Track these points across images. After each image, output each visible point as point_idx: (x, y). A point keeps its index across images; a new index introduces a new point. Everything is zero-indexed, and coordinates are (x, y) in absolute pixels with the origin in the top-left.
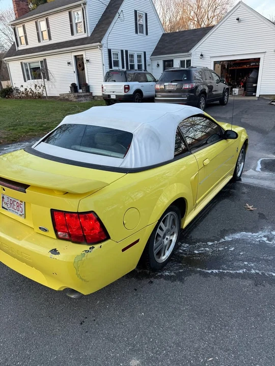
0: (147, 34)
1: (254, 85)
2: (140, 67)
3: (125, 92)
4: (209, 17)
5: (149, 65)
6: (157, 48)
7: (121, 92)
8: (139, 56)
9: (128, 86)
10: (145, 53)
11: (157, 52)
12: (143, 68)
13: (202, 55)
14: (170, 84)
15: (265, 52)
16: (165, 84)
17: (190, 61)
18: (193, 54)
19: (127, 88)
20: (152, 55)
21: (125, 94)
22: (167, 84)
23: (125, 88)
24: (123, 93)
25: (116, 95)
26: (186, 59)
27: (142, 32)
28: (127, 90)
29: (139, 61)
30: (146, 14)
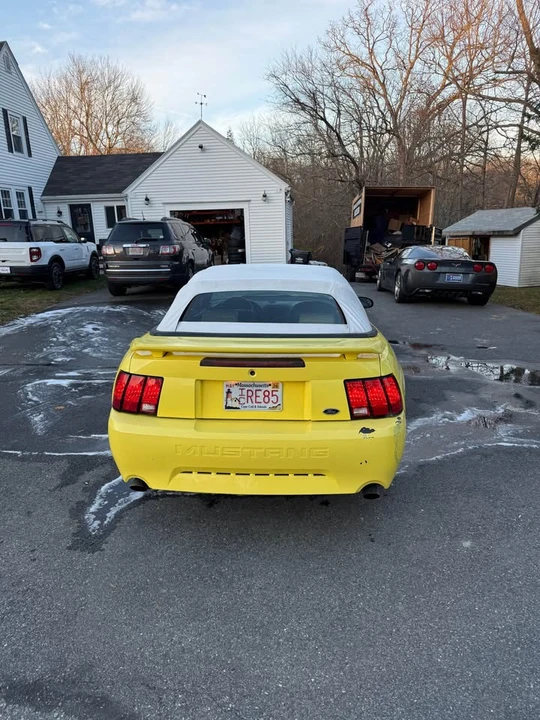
0: (30, 155)
1: (240, 251)
2: (23, 214)
3: (32, 260)
4: (110, 134)
5: (40, 212)
6: (50, 182)
7: (23, 262)
8: (20, 195)
9: (38, 248)
10: (30, 189)
11: (54, 187)
12: (30, 216)
13: (147, 199)
14: (135, 245)
15: (249, 201)
16: (125, 246)
17: (124, 207)
18: (130, 196)
19: (36, 253)
20: (43, 194)
21: (33, 264)
22: (129, 245)
23: (32, 254)
24: (28, 263)
25: (11, 268)
26: (115, 204)
27: (19, 149)
28: (35, 258)
29: (21, 204)
30: (25, 119)
